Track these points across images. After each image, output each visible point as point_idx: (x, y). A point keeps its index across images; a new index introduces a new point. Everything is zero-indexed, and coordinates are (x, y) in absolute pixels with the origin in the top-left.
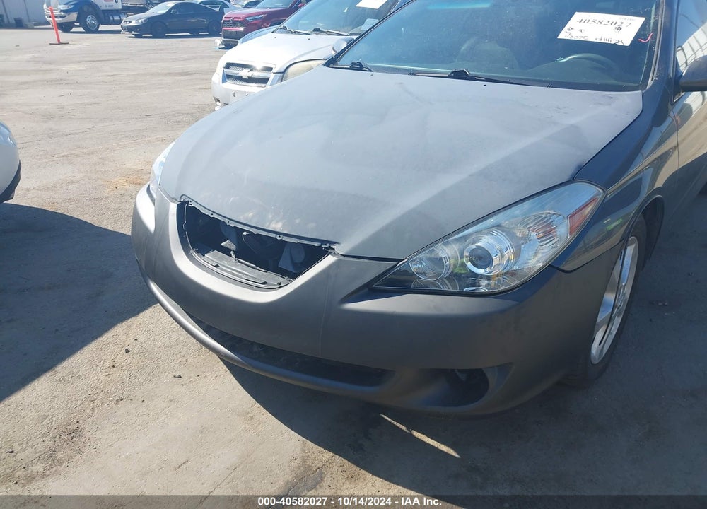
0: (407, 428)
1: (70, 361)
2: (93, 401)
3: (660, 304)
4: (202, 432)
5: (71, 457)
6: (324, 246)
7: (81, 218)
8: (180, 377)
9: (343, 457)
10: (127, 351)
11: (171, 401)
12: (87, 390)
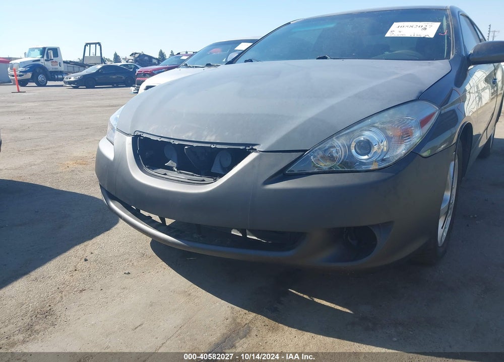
0: (309, 296)
1: (41, 268)
2: (61, 292)
3: (472, 216)
4: (151, 306)
5: (46, 328)
6: (247, 148)
7: (43, 184)
8: (129, 273)
9: (264, 316)
10: (86, 260)
11: (124, 288)
12: (56, 286)
